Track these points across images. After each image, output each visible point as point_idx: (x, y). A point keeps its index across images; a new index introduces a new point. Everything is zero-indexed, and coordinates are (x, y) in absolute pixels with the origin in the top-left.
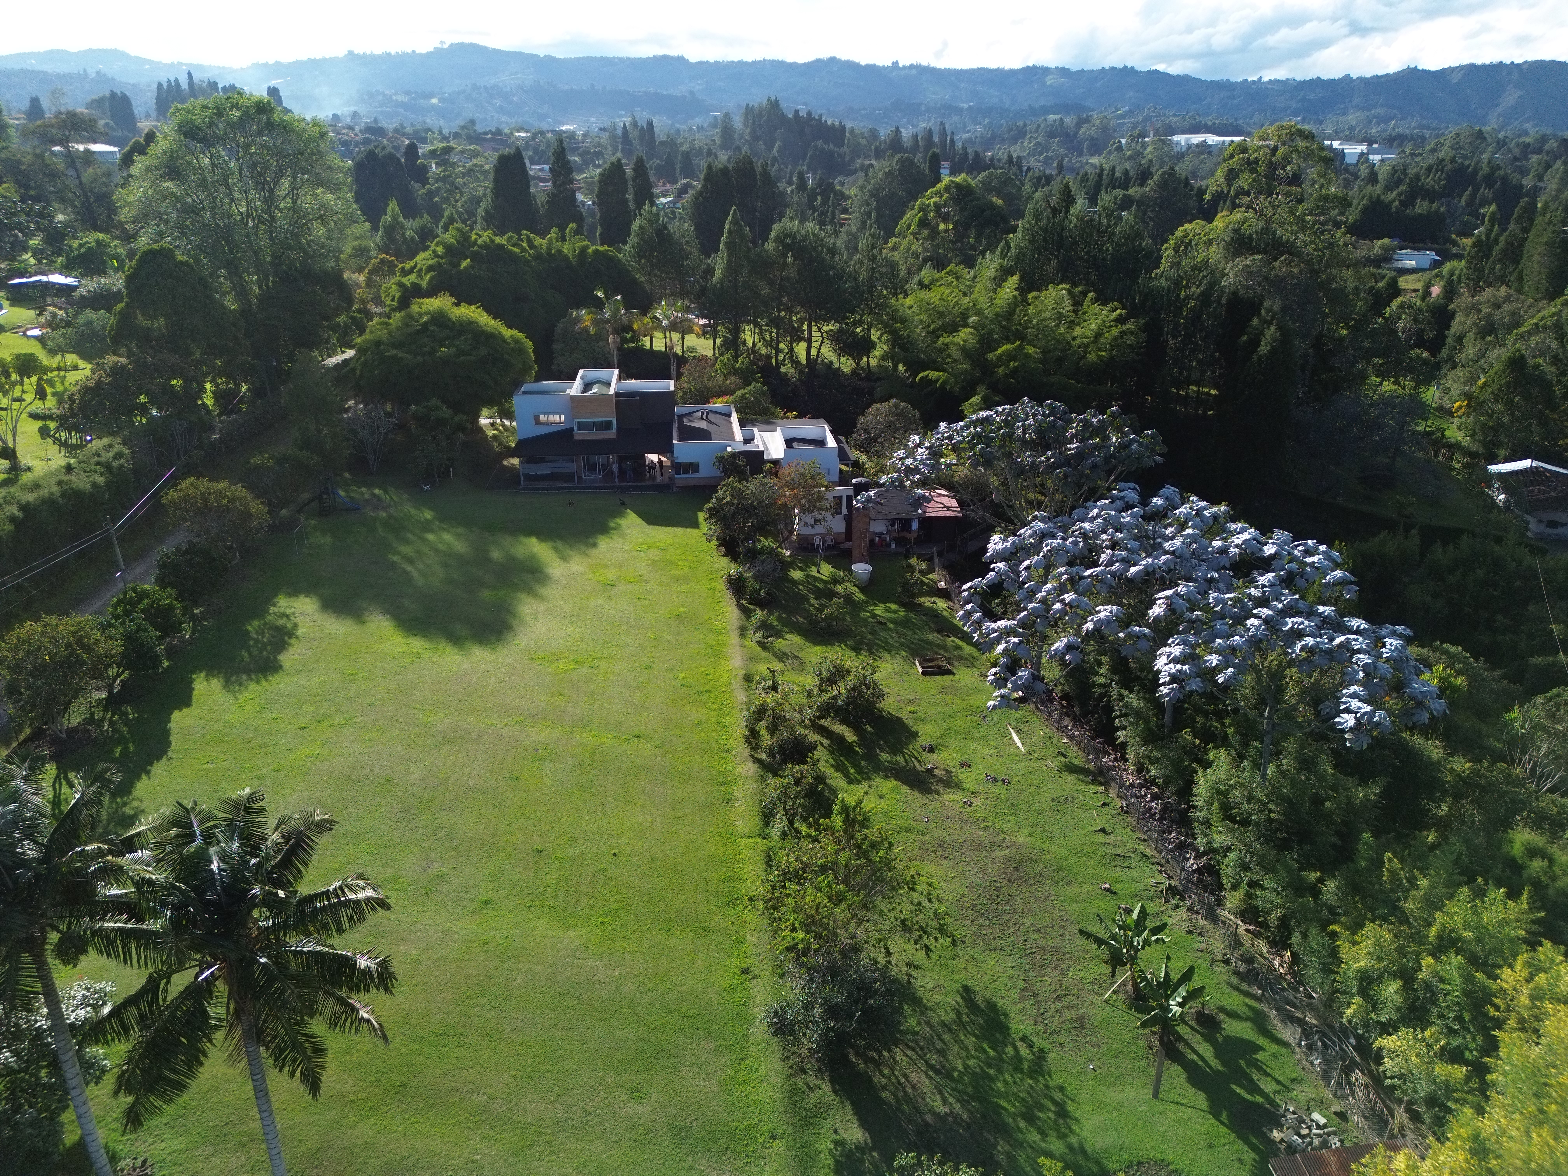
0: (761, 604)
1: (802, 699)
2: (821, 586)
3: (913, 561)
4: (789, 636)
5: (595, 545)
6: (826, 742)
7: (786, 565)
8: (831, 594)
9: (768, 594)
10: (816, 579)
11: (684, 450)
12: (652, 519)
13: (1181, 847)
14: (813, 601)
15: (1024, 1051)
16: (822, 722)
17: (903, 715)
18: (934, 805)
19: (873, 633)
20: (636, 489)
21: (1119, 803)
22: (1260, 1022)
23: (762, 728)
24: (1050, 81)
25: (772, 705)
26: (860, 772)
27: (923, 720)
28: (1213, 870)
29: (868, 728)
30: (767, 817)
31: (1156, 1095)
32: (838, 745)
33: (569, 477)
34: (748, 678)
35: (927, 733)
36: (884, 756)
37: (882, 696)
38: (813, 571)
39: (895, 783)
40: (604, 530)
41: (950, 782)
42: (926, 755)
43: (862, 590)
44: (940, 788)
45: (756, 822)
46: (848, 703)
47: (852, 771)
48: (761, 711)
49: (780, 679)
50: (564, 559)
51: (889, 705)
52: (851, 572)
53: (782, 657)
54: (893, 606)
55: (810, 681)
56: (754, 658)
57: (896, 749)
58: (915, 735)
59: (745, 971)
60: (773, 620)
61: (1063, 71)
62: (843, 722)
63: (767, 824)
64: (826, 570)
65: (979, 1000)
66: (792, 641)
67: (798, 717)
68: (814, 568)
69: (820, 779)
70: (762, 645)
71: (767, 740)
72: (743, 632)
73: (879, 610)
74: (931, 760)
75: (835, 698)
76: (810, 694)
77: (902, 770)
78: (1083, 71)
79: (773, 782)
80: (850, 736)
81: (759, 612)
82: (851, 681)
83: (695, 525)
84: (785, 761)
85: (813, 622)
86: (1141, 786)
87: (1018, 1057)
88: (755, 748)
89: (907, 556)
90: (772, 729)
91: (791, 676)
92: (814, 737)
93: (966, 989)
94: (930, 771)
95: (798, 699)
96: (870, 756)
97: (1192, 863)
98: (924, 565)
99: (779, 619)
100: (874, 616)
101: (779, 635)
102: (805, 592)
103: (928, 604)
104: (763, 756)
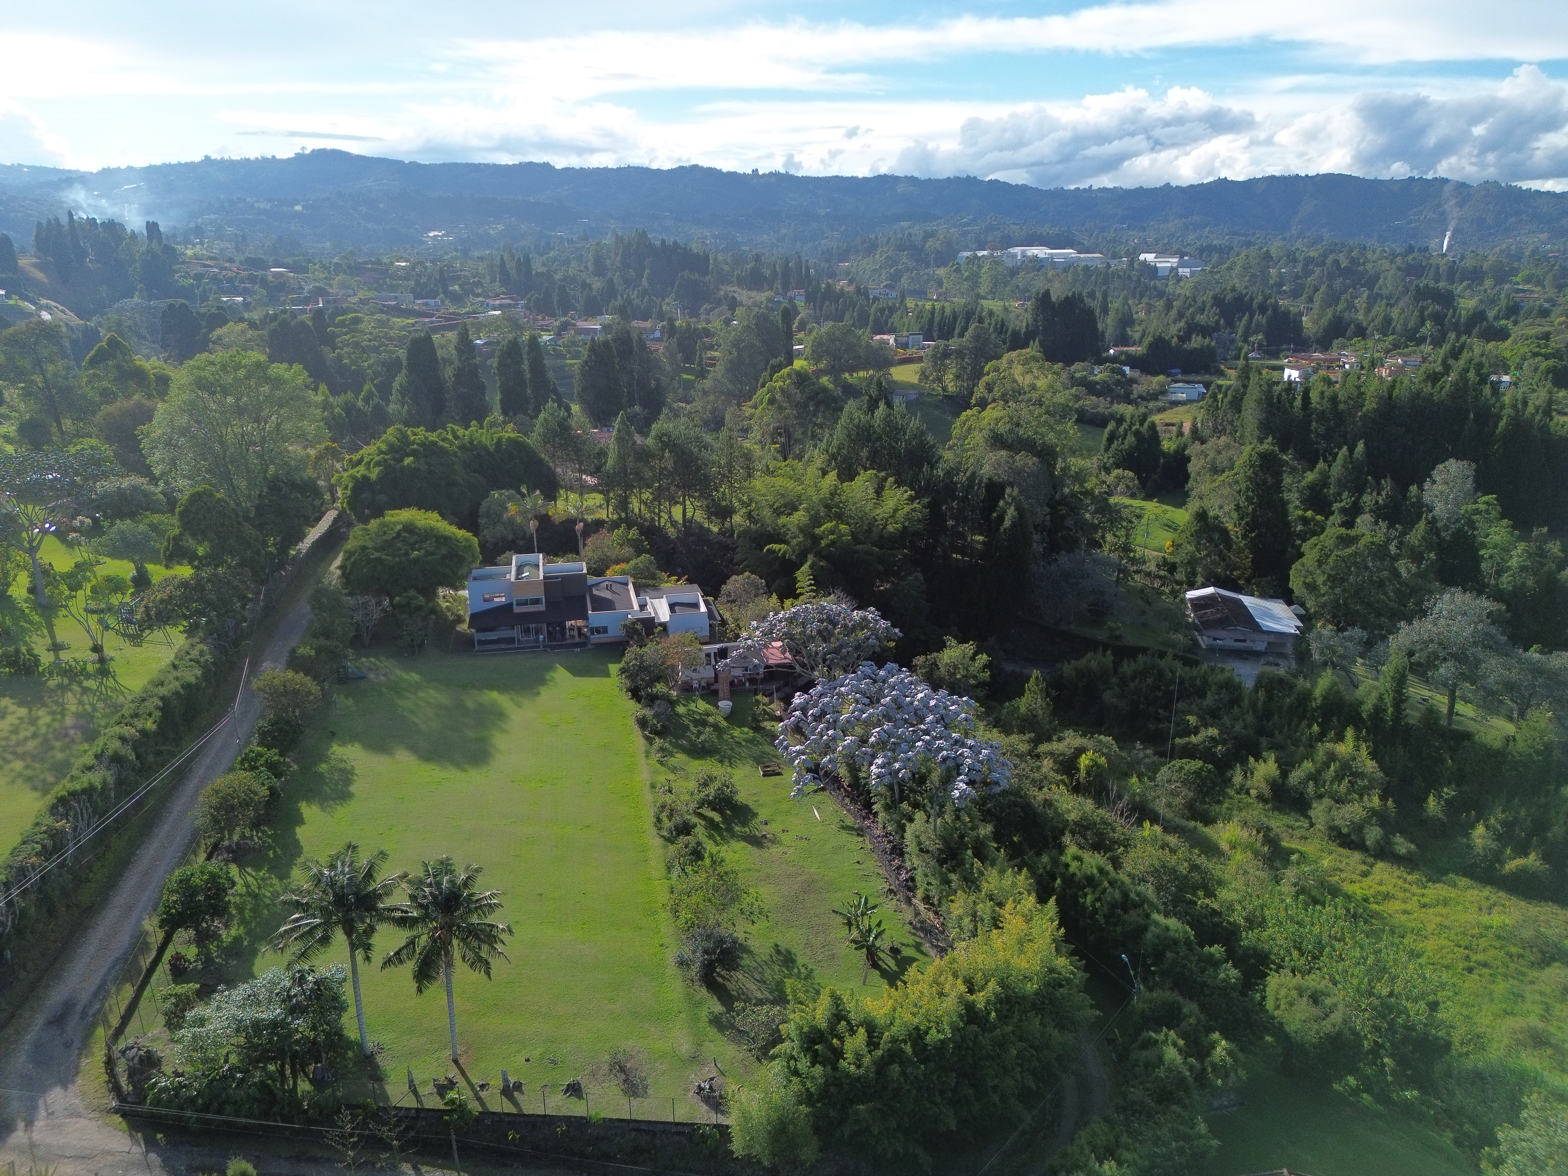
0: (659, 734)
1: (687, 797)
2: (698, 717)
3: (760, 697)
4: (678, 755)
5: (538, 694)
6: (703, 823)
7: (672, 703)
8: (704, 723)
9: (663, 726)
10: (694, 712)
11: (596, 618)
12: (577, 672)
13: (899, 868)
14: (692, 728)
15: (803, 970)
16: (700, 811)
17: (750, 804)
18: (766, 855)
19: (732, 749)
20: (561, 647)
21: (870, 846)
22: (918, 947)
23: (664, 816)
25: (669, 802)
26: (723, 839)
27: (761, 806)
28: (912, 879)
29: (728, 812)
30: (669, 869)
31: (864, 983)
32: (711, 825)
33: (512, 640)
34: (653, 786)
35: (763, 814)
36: (737, 829)
37: (736, 793)
38: (692, 706)
39: (744, 844)
40: (543, 682)
41: (774, 841)
42: (762, 827)
43: (726, 719)
44: (769, 845)
45: (664, 872)
46: (715, 798)
47: (718, 838)
48: (663, 807)
49: (673, 785)
50: (519, 706)
51: (741, 798)
52: (717, 707)
53: (674, 770)
54: (746, 730)
55: (692, 785)
56: (656, 772)
57: (744, 824)
58: (756, 815)
59: (661, 945)
60: (667, 745)
62: (713, 809)
63: (669, 872)
64: (702, 706)
65: (783, 950)
66: (680, 758)
67: (686, 809)
68: (693, 705)
69: (699, 844)
70: (661, 763)
71: (667, 823)
72: (648, 754)
73: (736, 732)
74: (765, 830)
75: (708, 796)
76: (692, 794)
77: (748, 836)
79: (672, 848)
80: (717, 817)
81: (657, 740)
82: (717, 784)
83: (607, 675)
84: (678, 835)
85: (693, 744)
86: (883, 836)
87: (800, 972)
88: (660, 829)
89: (756, 693)
90: (670, 817)
91: (681, 782)
92: (695, 820)
93: (776, 945)
94: (764, 836)
95: (686, 797)
96: (730, 830)
97: (903, 876)
98: (766, 700)
99: (671, 743)
100: (733, 737)
101: (671, 755)
102: (687, 722)
103: (769, 727)
104: (665, 833)
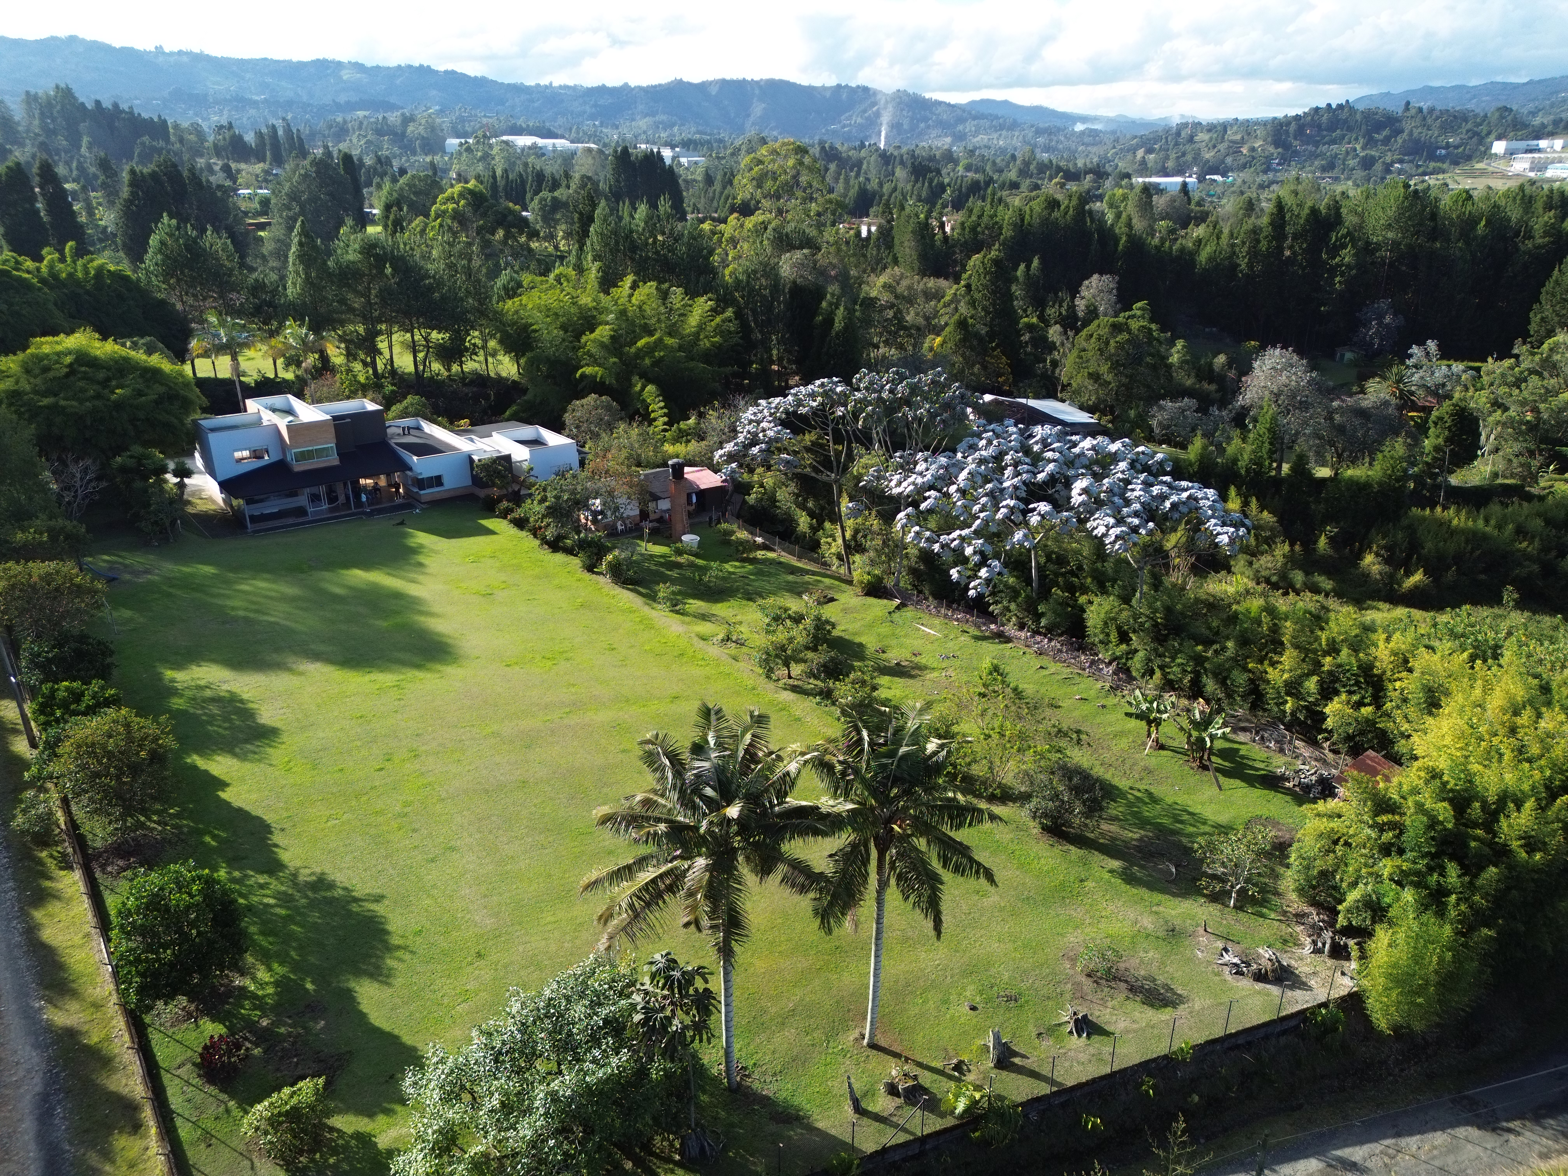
0: (636, 583)
2: (662, 560)
9: (635, 573)
10: (651, 556)
13: (1093, 663)
14: (669, 573)
17: (841, 635)
18: (929, 682)
21: (1031, 650)
24: (346, 75)
27: (856, 634)
34: (702, 638)
35: (869, 642)
39: (887, 678)
41: (918, 667)
42: (884, 656)
43: (696, 556)
44: (917, 672)
53: (703, 617)
54: (736, 564)
56: (685, 623)
57: (860, 657)
58: (862, 645)
61: (358, 67)
70: (678, 613)
72: (650, 605)
73: (729, 568)
74: (891, 658)
77: (881, 668)
78: (378, 67)
94: (899, 665)
97: (1107, 670)
98: (734, 528)
100: (732, 573)
101: (681, 602)
102: (653, 567)
103: (761, 557)
